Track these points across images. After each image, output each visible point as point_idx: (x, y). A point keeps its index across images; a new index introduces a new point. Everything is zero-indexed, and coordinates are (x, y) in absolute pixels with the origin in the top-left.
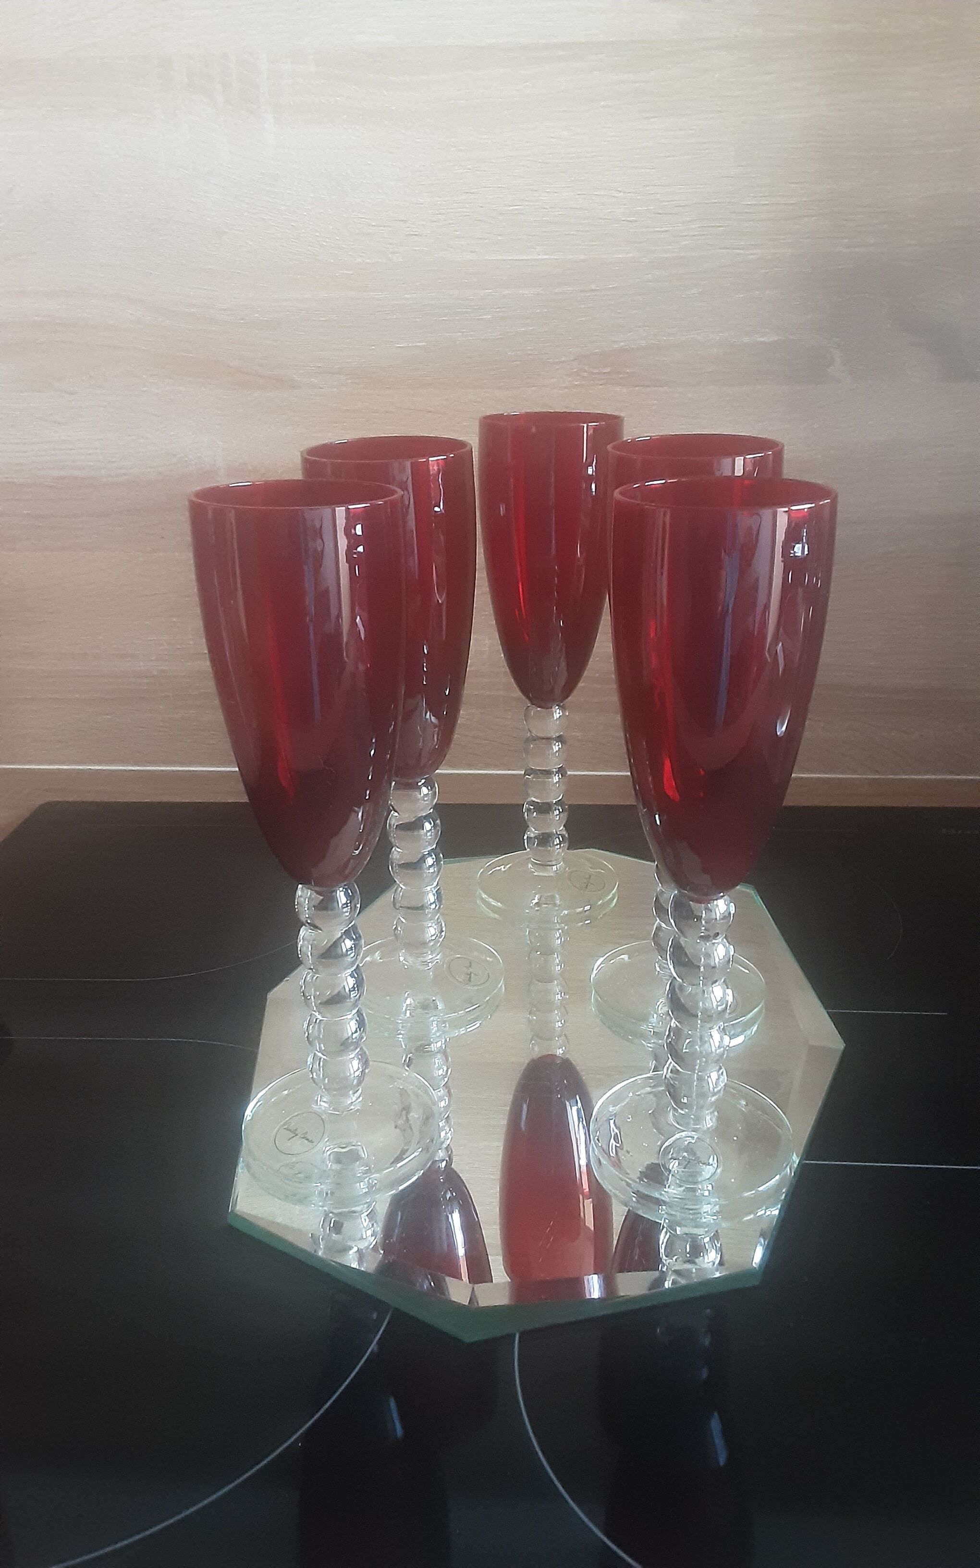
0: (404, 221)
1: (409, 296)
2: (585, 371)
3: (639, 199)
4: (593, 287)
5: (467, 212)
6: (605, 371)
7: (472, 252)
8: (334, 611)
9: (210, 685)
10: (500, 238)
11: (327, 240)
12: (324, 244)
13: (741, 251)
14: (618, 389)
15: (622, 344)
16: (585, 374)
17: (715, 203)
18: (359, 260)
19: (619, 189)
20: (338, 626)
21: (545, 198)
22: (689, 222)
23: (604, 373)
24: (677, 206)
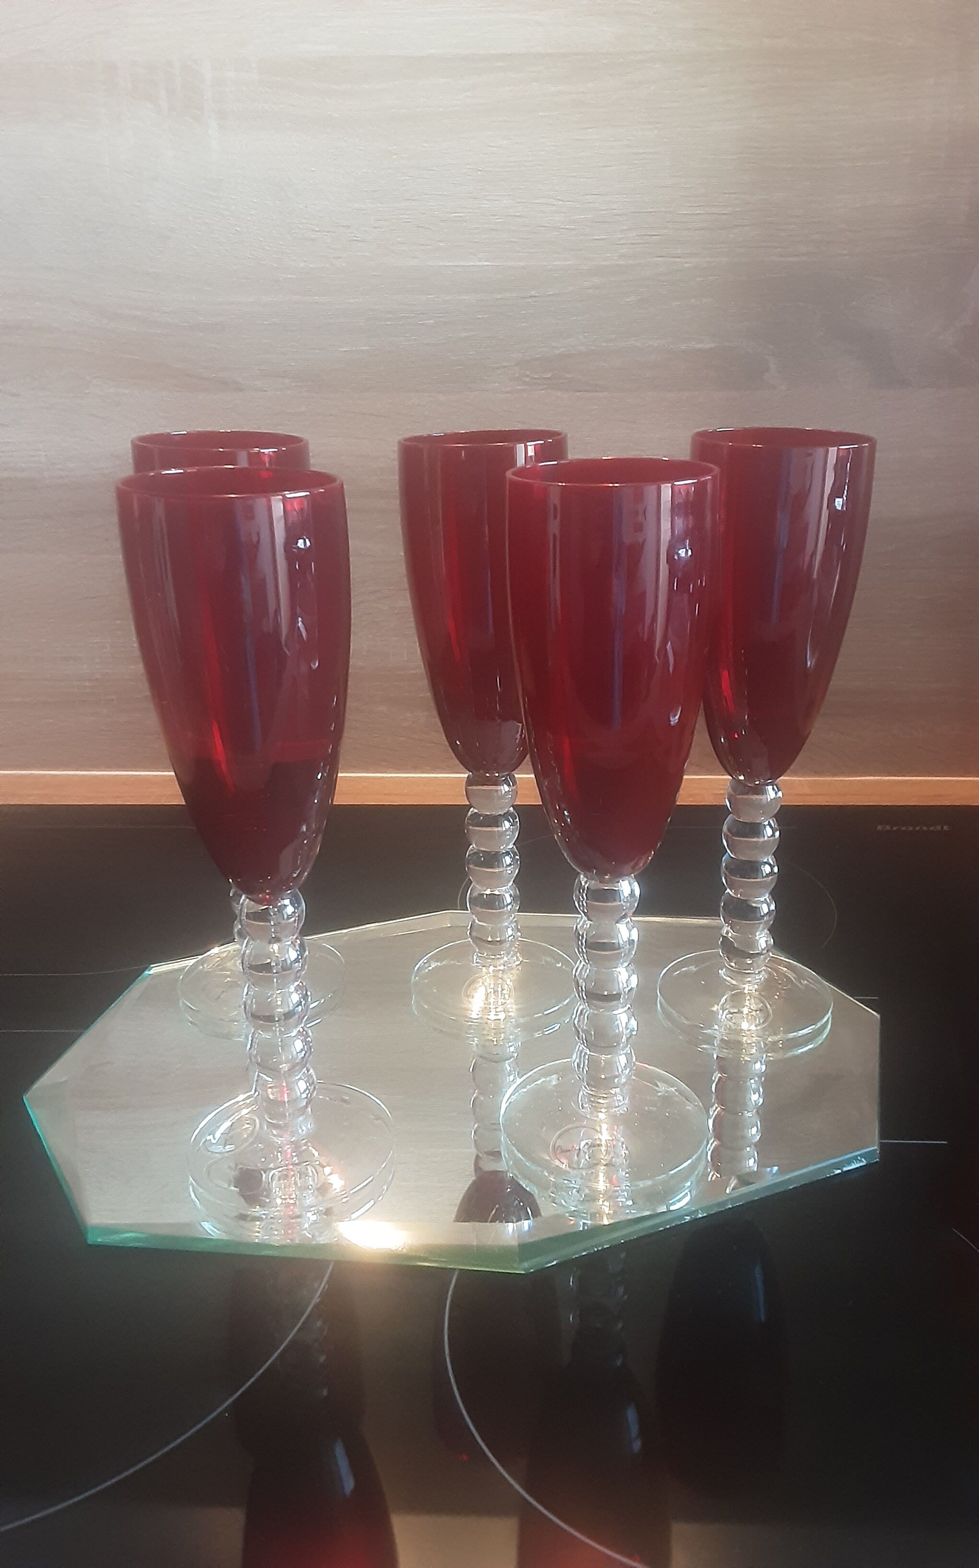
0: (348, 227)
1: (352, 301)
2: (528, 376)
3: (578, 208)
4: (533, 293)
5: (407, 219)
6: (545, 376)
7: (414, 258)
8: (272, 608)
9: (144, 689)
10: (441, 245)
11: (271, 245)
12: (268, 248)
13: (678, 260)
14: (559, 394)
15: (563, 349)
16: (528, 379)
17: (652, 212)
18: (302, 265)
19: (558, 198)
20: (277, 626)
21: (487, 206)
22: (625, 230)
23: (545, 378)
24: (615, 215)
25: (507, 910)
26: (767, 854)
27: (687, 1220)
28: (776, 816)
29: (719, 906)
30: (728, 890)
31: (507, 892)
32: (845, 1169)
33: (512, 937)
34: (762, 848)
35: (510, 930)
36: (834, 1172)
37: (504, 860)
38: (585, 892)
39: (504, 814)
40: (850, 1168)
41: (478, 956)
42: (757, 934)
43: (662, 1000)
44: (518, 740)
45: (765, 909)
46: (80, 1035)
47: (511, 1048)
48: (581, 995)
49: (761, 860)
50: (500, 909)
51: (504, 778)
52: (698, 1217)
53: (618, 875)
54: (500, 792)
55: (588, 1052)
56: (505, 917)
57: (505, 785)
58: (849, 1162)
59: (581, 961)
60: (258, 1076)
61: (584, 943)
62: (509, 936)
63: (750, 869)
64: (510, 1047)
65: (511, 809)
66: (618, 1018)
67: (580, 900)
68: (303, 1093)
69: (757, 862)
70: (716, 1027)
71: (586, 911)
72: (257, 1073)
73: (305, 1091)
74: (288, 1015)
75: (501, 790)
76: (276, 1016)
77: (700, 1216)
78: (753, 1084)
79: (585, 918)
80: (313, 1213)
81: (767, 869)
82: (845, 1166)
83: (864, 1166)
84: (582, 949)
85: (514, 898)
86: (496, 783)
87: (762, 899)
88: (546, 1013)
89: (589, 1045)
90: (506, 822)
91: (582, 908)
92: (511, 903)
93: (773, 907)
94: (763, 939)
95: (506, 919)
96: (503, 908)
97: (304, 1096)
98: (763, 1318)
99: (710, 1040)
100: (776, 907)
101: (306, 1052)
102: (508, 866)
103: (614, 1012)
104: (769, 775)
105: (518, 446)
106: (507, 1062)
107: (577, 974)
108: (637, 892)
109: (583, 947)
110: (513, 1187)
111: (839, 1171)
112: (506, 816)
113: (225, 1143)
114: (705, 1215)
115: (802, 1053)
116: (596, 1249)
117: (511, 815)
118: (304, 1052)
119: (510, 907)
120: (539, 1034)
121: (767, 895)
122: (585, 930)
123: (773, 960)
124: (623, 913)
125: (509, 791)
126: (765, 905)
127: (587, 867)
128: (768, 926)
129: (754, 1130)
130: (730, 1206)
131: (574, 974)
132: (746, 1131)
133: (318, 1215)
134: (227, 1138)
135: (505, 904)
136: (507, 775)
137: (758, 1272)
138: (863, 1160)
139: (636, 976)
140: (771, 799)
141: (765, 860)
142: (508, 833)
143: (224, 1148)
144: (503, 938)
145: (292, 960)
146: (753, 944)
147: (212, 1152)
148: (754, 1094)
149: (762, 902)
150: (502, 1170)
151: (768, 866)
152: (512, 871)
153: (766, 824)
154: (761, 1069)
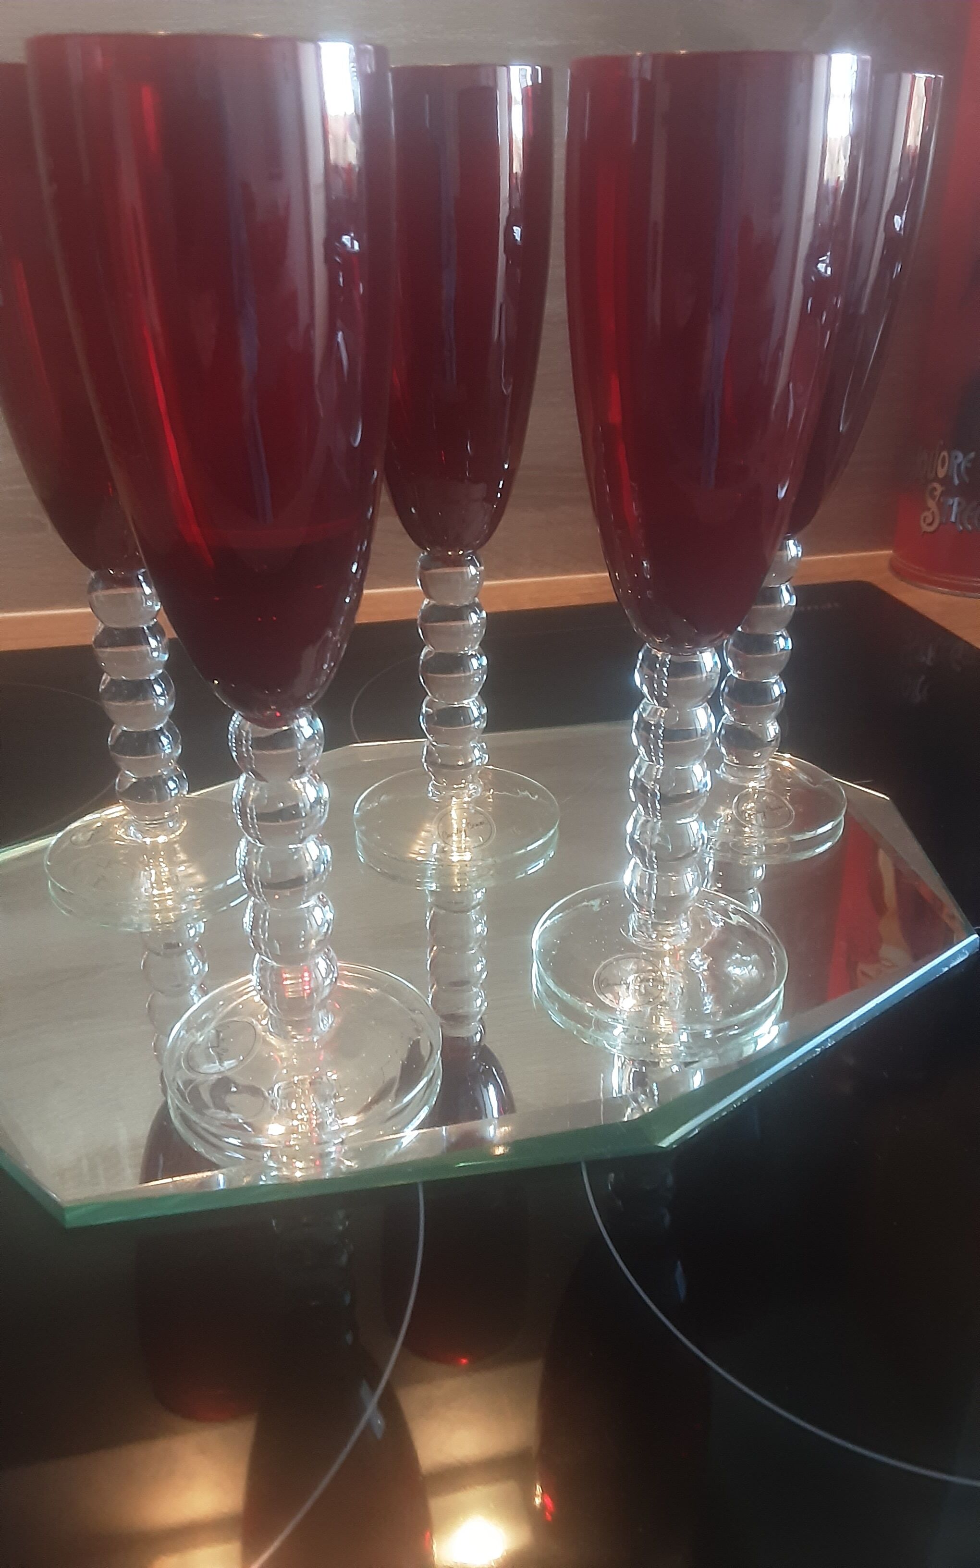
25: (474, 728)
26: (781, 625)
27: (818, 1053)
28: (793, 582)
30: (732, 672)
31: (474, 706)
32: (951, 966)
33: (480, 760)
35: (476, 751)
36: (942, 970)
37: (470, 663)
40: (955, 963)
41: (434, 785)
42: (767, 722)
47: (478, 894)
49: (775, 633)
50: (465, 725)
51: (469, 558)
52: (827, 1047)
54: (466, 577)
56: (471, 736)
57: (471, 567)
58: (954, 956)
63: (768, 643)
64: (476, 892)
66: (691, 826)
68: (326, 978)
74: (311, 876)
75: (467, 572)
76: (306, 876)
77: (830, 1045)
82: (951, 963)
83: (966, 958)
85: (484, 711)
86: (458, 562)
87: (775, 679)
90: (473, 614)
92: (479, 718)
93: (783, 690)
94: (772, 727)
95: (473, 738)
96: (470, 724)
97: (328, 981)
102: (475, 671)
104: (791, 528)
110: (478, 1053)
111: (946, 969)
112: (470, 608)
114: (834, 1042)
117: (477, 605)
119: (477, 723)
121: (778, 674)
126: (777, 687)
128: (778, 713)
135: (472, 719)
138: (966, 951)
140: (792, 557)
141: (778, 633)
142: (475, 629)
144: (468, 762)
146: (765, 732)
149: (774, 683)
150: (469, 1035)
151: (781, 640)
152: (480, 679)
153: (783, 587)
154: (761, 877)
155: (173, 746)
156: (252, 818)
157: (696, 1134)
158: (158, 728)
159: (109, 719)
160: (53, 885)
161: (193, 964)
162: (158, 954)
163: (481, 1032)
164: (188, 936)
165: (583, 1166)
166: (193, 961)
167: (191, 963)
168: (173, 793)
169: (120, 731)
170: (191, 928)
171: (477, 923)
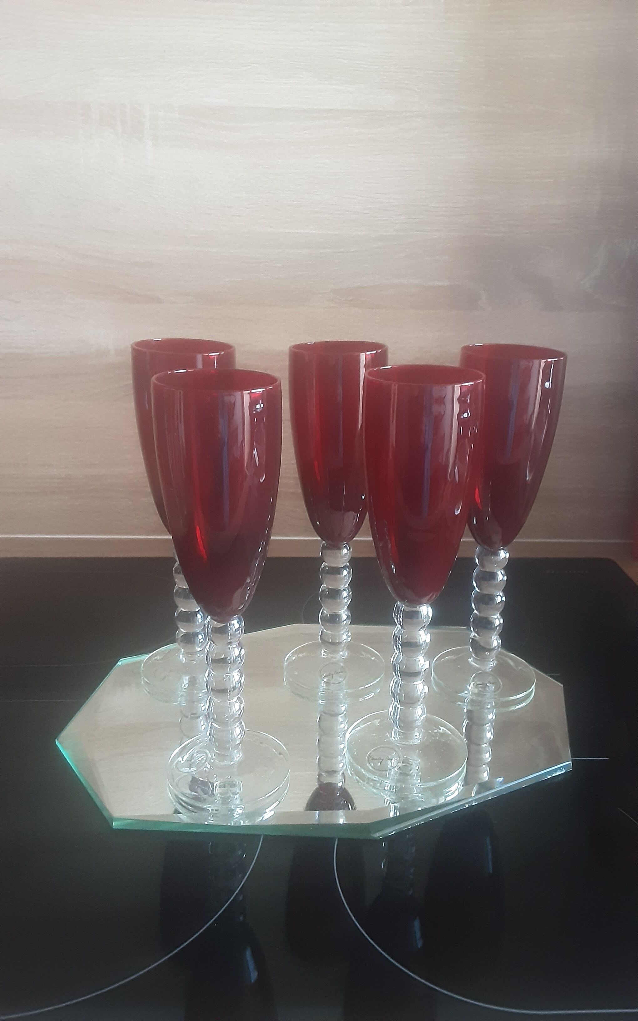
6: (349, 299)
15: (360, 284)
25: (344, 624)
26: (499, 591)
27: (467, 807)
28: (504, 569)
29: (470, 621)
30: (475, 611)
31: (344, 614)
32: (553, 775)
33: (346, 640)
34: (496, 587)
35: (344, 636)
36: (547, 777)
37: (342, 594)
38: (402, 613)
39: (344, 566)
40: (557, 774)
41: (324, 651)
42: (493, 637)
43: (435, 677)
44: (354, 523)
45: (497, 623)
46: (85, 702)
48: (396, 673)
49: (495, 594)
50: (338, 623)
51: (344, 546)
53: (420, 603)
54: (341, 554)
55: (400, 707)
56: (342, 628)
57: (344, 550)
58: (555, 771)
59: (396, 653)
60: (212, 725)
61: (400, 643)
62: (344, 640)
63: (489, 599)
65: (348, 563)
66: (417, 687)
67: (398, 618)
68: (239, 735)
69: (493, 595)
70: (466, 692)
71: (402, 624)
72: (210, 723)
73: (239, 734)
74: (234, 688)
75: (342, 552)
77: (474, 804)
78: (487, 727)
79: (400, 627)
80: (240, 809)
81: (499, 599)
82: (553, 774)
83: (564, 773)
84: (399, 646)
85: (348, 617)
86: (339, 548)
87: (496, 617)
88: (366, 686)
89: (401, 703)
90: (344, 572)
91: (399, 623)
92: (346, 619)
93: (502, 621)
94: (496, 641)
95: (342, 630)
97: (239, 737)
98: (491, 872)
99: (463, 699)
100: (503, 622)
101: (241, 711)
102: (345, 598)
103: (414, 683)
104: (501, 545)
105: (361, 354)
106: (340, 716)
107: (394, 661)
108: (431, 614)
109: (400, 645)
111: (550, 777)
112: (344, 568)
113: (190, 766)
114: (477, 803)
115: (518, 708)
116: (416, 825)
117: (348, 567)
118: (240, 711)
119: (345, 622)
120: (362, 699)
121: (499, 614)
122: (400, 634)
123: (500, 653)
124: (424, 625)
125: (347, 553)
126: (498, 621)
127: (403, 598)
128: (498, 633)
129: (488, 755)
130: (490, 798)
131: (392, 660)
132: (482, 756)
133: (243, 810)
134: (191, 763)
135: (342, 620)
136: (346, 544)
137: (488, 841)
138: (563, 769)
139: (428, 661)
140: (502, 558)
141: (498, 594)
142: (346, 578)
143: (190, 770)
144: (341, 641)
145: (236, 656)
146: (490, 643)
147: (183, 772)
148: (489, 732)
149: (496, 619)
150: (337, 782)
151: (499, 597)
152: (347, 601)
153: (499, 573)
154: (493, 718)
155: (203, 619)
156: (210, 660)
157: (393, 834)
158: (197, 610)
159: (176, 605)
160: (143, 678)
161: (202, 724)
162: (187, 717)
163: (342, 782)
164: (201, 711)
165: (337, 839)
166: (202, 723)
167: (201, 724)
168: (201, 641)
169: (180, 611)
170: (203, 706)
171: (342, 723)
